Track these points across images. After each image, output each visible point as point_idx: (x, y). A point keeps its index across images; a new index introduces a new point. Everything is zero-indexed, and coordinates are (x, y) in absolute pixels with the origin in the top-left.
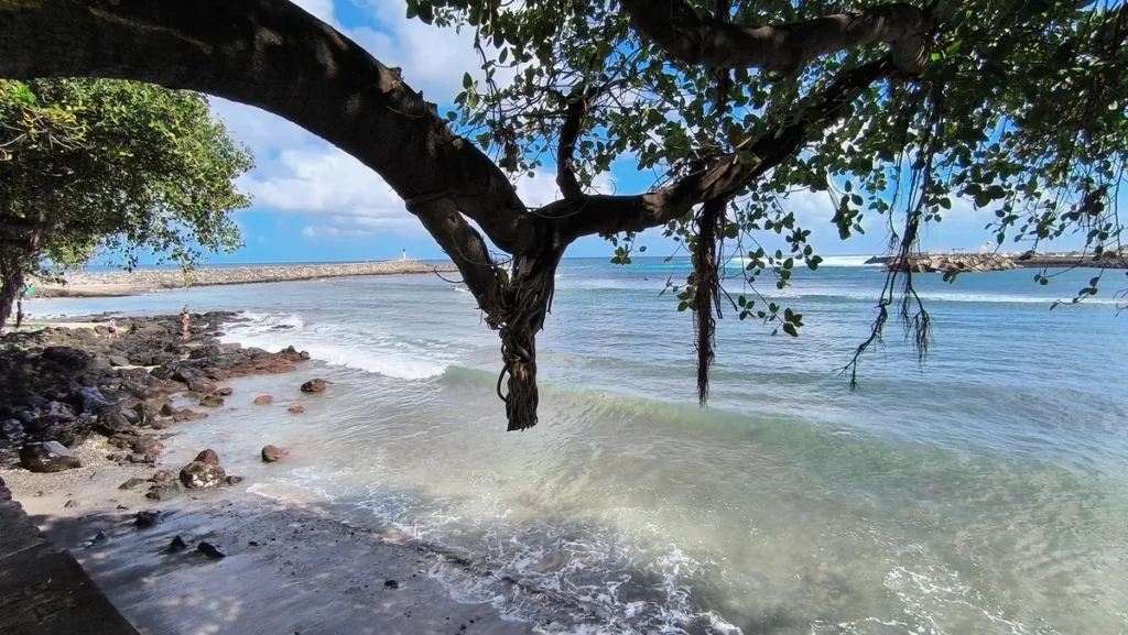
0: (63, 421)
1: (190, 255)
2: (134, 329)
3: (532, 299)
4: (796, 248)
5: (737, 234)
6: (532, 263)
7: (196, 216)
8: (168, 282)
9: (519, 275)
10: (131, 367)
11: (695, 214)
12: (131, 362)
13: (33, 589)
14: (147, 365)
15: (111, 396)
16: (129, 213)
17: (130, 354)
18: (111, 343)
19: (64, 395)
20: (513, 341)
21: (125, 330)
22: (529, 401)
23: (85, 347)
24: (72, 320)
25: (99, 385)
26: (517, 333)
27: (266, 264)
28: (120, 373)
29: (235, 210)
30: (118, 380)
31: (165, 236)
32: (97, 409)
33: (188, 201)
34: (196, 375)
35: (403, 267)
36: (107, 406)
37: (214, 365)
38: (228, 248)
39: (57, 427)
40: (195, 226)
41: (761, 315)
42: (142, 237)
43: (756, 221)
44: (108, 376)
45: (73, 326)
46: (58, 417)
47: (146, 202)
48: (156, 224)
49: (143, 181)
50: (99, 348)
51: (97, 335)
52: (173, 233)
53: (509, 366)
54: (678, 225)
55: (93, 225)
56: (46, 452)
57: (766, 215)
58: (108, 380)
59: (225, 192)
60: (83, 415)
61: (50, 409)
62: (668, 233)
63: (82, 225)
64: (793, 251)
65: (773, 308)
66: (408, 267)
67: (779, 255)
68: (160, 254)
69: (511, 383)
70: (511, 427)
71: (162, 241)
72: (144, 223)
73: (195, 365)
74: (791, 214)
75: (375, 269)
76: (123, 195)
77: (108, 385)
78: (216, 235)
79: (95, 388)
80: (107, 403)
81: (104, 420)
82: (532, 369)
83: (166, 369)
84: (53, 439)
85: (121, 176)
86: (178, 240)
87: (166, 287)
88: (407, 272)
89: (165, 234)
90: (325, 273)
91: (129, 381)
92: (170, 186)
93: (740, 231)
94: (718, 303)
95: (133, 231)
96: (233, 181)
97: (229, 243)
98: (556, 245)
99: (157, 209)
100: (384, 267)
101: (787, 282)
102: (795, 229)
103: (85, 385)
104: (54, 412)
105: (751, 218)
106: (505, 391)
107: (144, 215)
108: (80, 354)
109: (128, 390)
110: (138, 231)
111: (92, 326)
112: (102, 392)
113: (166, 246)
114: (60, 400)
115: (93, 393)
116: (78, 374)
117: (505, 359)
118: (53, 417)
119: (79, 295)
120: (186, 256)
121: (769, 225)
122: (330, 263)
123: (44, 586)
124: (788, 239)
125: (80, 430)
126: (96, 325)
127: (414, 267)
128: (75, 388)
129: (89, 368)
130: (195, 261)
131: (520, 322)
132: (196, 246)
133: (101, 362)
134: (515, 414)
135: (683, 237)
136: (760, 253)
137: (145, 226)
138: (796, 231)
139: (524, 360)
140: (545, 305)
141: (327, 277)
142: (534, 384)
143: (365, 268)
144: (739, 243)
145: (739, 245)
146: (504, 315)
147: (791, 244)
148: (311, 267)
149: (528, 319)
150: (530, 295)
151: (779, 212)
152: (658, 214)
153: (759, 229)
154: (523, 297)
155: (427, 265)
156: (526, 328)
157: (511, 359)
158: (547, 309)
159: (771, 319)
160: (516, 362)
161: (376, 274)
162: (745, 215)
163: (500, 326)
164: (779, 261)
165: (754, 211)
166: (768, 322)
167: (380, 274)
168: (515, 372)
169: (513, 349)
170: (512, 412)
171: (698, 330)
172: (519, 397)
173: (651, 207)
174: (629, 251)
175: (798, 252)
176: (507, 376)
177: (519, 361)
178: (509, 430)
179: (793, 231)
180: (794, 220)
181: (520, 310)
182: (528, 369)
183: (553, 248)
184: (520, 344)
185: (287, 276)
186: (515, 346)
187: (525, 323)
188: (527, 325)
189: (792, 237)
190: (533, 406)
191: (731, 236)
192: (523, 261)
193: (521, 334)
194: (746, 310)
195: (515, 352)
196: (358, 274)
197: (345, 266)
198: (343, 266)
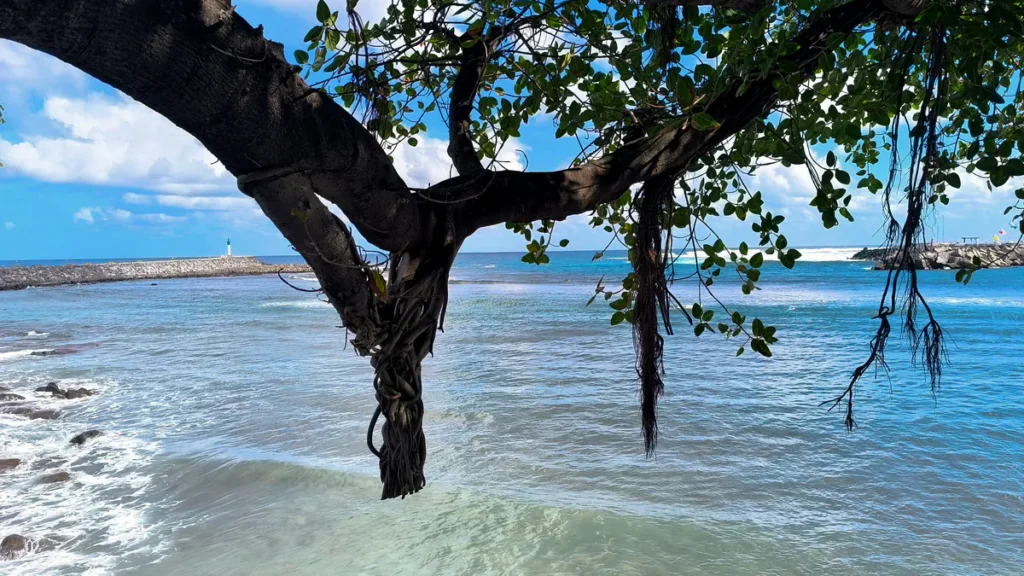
3: (416, 314)
4: (765, 240)
6: (417, 263)
9: (399, 279)
11: (633, 196)
20: (390, 372)
22: (412, 456)
26: (397, 358)
35: (226, 266)
41: (723, 328)
43: (712, 205)
53: (384, 407)
54: (610, 211)
57: (725, 196)
62: (598, 222)
64: (762, 243)
65: (738, 319)
66: (235, 266)
67: (744, 247)
69: (387, 430)
70: (389, 493)
74: (758, 194)
75: (184, 269)
82: (417, 409)
88: (233, 273)
90: (108, 275)
93: (693, 218)
94: (666, 314)
98: (449, 238)
100: (199, 267)
101: (755, 284)
102: (764, 214)
105: (706, 200)
106: (379, 440)
117: (379, 396)
121: (729, 209)
122: (117, 260)
124: (755, 228)
127: (243, 266)
131: (402, 344)
134: (393, 473)
135: (617, 226)
136: (719, 246)
138: (765, 216)
139: (406, 397)
140: (435, 322)
141: (111, 280)
142: (421, 429)
143: (170, 268)
144: (692, 233)
145: (691, 237)
146: (378, 336)
147: (759, 234)
148: (87, 267)
149: (412, 340)
150: (414, 307)
151: (742, 192)
152: (584, 196)
153: (717, 214)
154: (404, 310)
155: (263, 264)
156: (409, 352)
157: (388, 397)
158: (438, 325)
159: (736, 333)
160: (395, 400)
161: (186, 276)
162: (698, 197)
163: (371, 351)
164: (744, 256)
165: (710, 191)
166: (731, 337)
167: (192, 276)
168: (393, 414)
169: (391, 383)
170: (388, 471)
171: (640, 350)
172: (399, 450)
173: (575, 187)
174: (547, 246)
175: (768, 245)
176: (382, 420)
177: (399, 398)
178: (384, 498)
179: (762, 217)
180: (762, 202)
181: (400, 328)
182: (412, 410)
183: (446, 243)
184: (400, 375)
185: (48, 279)
186: (393, 378)
187: (406, 345)
188: (411, 347)
189: (760, 225)
190: (418, 462)
191: (681, 225)
192: (405, 260)
193: (402, 361)
194: (703, 322)
195: (394, 387)
196: (159, 277)
197: (139, 265)
198: (136, 265)
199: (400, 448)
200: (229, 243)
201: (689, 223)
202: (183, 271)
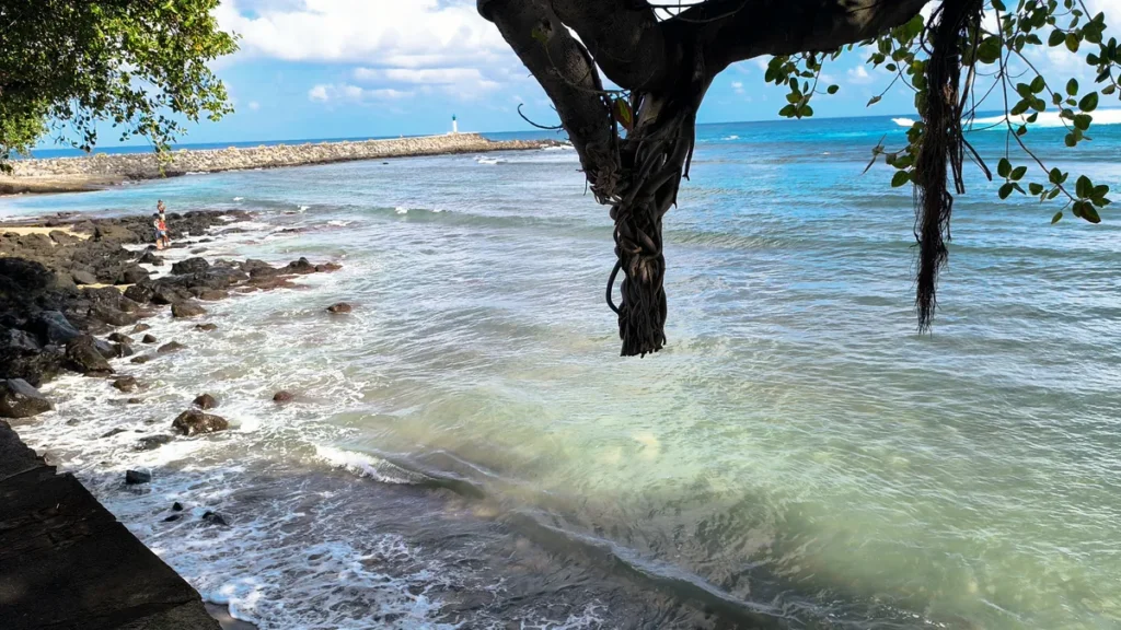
0: (28, 354)
1: (163, 127)
2: (97, 235)
3: (659, 160)
4: (1104, 75)
5: (999, 55)
6: (659, 105)
7: (167, 70)
8: (134, 171)
9: (640, 124)
10: (99, 286)
11: (925, 23)
12: (99, 279)
13: (41, 512)
14: (118, 283)
15: (80, 324)
16: (79, 69)
17: (97, 268)
18: (72, 254)
19: (23, 321)
20: (630, 222)
21: (87, 237)
22: (653, 313)
23: (41, 259)
24: (22, 224)
25: (64, 309)
26: (638, 210)
27: (262, 143)
28: (87, 293)
29: (218, 57)
30: (86, 303)
31: (128, 99)
32: (64, 338)
33: (153, 46)
34: (181, 297)
35: (452, 144)
36: (75, 337)
37: (203, 284)
38: (212, 113)
39: (20, 361)
40: (165, 84)
41: (1036, 189)
42: (99, 104)
43: (1033, 31)
44: (73, 296)
45: (24, 232)
46: (21, 349)
47: (100, 50)
48: (115, 81)
49: (95, 19)
50: (57, 259)
51: (53, 243)
52: (138, 95)
53: (623, 262)
54: (896, 45)
55: (37, 85)
56: (12, 392)
57: (1052, 21)
58: (73, 302)
59: (203, 28)
60: (48, 346)
61: (9, 337)
62: (878, 59)
63: (24, 87)
64: (1099, 79)
65: (1056, 177)
66: (460, 144)
67: (1073, 86)
68: (124, 126)
69: (627, 287)
70: (628, 350)
71: (123, 106)
72: (100, 81)
73: (178, 283)
74: (1101, 16)
75: (413, 147)
76: (70, 42)
77: (75, 309)
78: (194, 96)
79: (59, 313)
80: (74, 331)
81: (74, 354)
82: (658, 265)
83: (143, 288)
84: (18, 377)
85: (66, 15)
86: (145, 105)
87: (132, 177)
88: (460, 151)
89: (128, 96)
90: (343, 154)
91: (100, 306)
92: (129, 24)
93: (1005, 48)
94: (958, 168)
95: (87, 93)
96: (211, 13)
97: (213, 107)
98: (697, 74)
99: (115, 59)
100: (426, 144)
101: (1084, 133)
102: (1105, 42)
103: (46, 309)
104: (15, 343)
105: (1026, 24)
106: (618, 300)
107: (100, 69)
108: (36, 268)
109: (99, 315)
110: (93, 94)
111: (46, 231)
112: (68, 317)
113: (130, 115)
114: (20, 328)
115: (57, 319)
116: (36, 294)
117: (618, 251)
118: (15, 349)
119: (26, 190)
120: (157, 128)
121: (1056, 38)
122: (350, 140)
123: (52, 511)
124: (1091, 59)
125: (46, 366)
126: (49, 230)
127: (469, 143)
128: (36, 312)
129: (48, 286)
130: (169, 135)
131: (643, 194)
132: (169, 114)
133: (63, 279)
134: (633, 330)
135: (902, 63)
136: (1039, 84)
137: (101, 85)
138: (1106, 44)
139: (647, 252)
140: (680, 169)
141: (346, 160)
142: (662, 288)
143: (399, 147)
144: (1002, 69)
145: (1002, 74)
146: (619, 183)
147: (1095, 68)
148: (323, 146)
149: (653, 191)
150: (655, 153)
151: (1078, 13)
152: (864, 19)
153: (1039, 42)
154: (646, 157)
155: (489, 141)
156: (650, 205)
157: (629, 250)
158: (683, 173)
159: (1054, 194)
160: (635, 255)
161: (415, 155)
162: (1014, 20)
163: (612, 200)
164: (1072, 97)
165: (1031, 13)
166: (1046, 200)
167: (421, 155)
168: (633, 270)
169: (632, 237)
170: (627, 328)
171: (921, 211)
172: (639, 307)
173: (853, 9)
174: (810, 95)
175: (1107, 83)
176: (621, 276)
177: (640, 253)
178: (623, 354)
179: (1102, 46)
180: (1105, 27)
181: (641, 176)
182: (654, 266)
183: (694, 79)
184: (640, 227)
185: (290, 160)
186: (633, 231)
187: (648, 195)
188: (652, 199)
189: (1099, 56)
190: (659, 320)
191: (988, 59)
192: (645, 102)
193: (643, 213)
194: (1011, 182)
195: (635, 241)
196: (390, 156)
197: (372, 144)
198: (368, 144)
199: (640, 304)
200: (454, 119)
201: (1000, 56)
202: (412, 149)
